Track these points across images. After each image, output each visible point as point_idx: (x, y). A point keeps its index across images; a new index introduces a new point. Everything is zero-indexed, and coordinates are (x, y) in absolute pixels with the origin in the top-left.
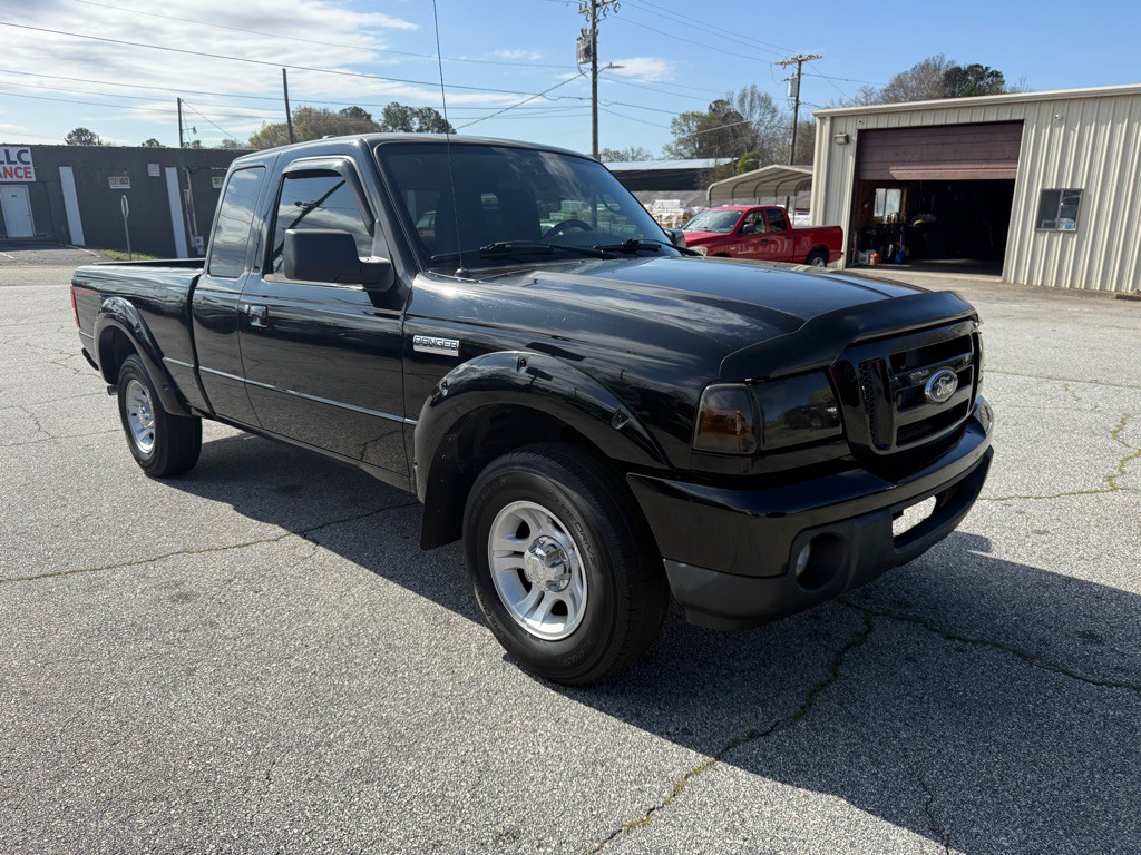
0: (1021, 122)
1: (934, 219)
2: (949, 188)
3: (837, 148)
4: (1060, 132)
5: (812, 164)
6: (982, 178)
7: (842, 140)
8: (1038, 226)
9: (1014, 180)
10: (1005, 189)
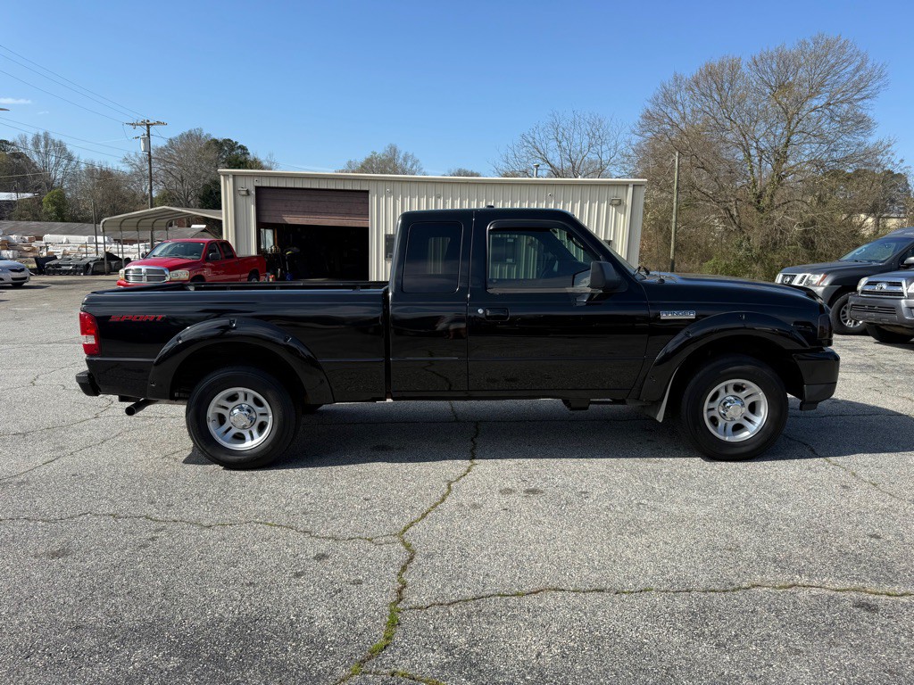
0: (367, 192)
1: (298, 251)
2: (299, 230)
3: (240, 199)
4: (391, 200)
5: (221, 209)
6: (347, 225)
7: (244, 193)
8: (386, 257)
9: (368, 228)
10: (364, 233)
